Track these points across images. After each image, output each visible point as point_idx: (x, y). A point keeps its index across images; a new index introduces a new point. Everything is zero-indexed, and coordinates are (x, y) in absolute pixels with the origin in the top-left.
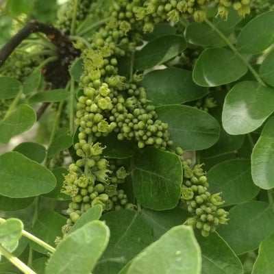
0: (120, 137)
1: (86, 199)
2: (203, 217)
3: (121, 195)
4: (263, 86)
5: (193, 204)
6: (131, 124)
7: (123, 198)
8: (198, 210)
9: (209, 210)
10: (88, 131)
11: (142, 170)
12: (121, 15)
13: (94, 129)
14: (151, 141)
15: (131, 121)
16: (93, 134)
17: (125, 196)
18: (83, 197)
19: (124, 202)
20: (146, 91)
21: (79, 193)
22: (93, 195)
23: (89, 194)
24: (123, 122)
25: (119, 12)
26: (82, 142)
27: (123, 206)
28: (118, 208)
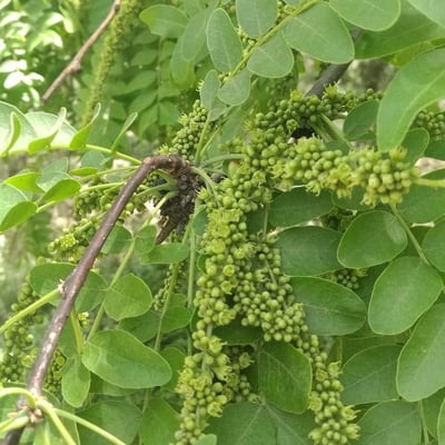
0: (244, 323)
1: (202, 402)
2: (329, 434)
3: (243, 385)
4: (425, 264)
5: (321, 416)
6: (257, 311)
7: (246, 388)
8: (325, 426)
9: (337, 426)
10: (207, 320)
11: (269, 355)
12: (255, 162)
13: (214, 319)
14: (278, 337)
15: (258, 307)
16: (213, 323)
17: (248, 385)
18: (198, 399)
19: (246, 392)
20: (280, 254)
21: (195, 396)
22: (210, 398)
23: (205, 397)
24: (249, 307)
25: (252, 158)
26: (201, 333)
27: (246, 397)
28: (239, 399)
